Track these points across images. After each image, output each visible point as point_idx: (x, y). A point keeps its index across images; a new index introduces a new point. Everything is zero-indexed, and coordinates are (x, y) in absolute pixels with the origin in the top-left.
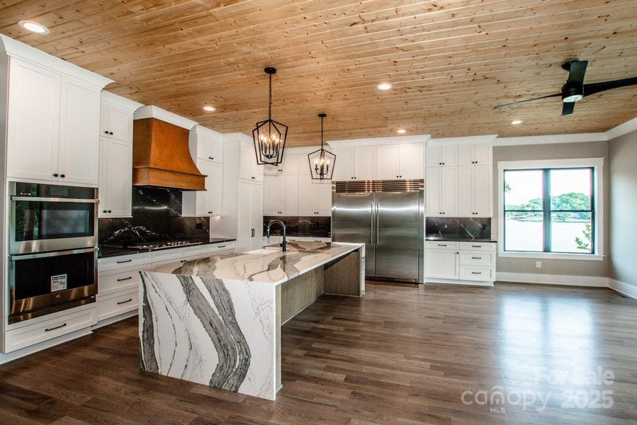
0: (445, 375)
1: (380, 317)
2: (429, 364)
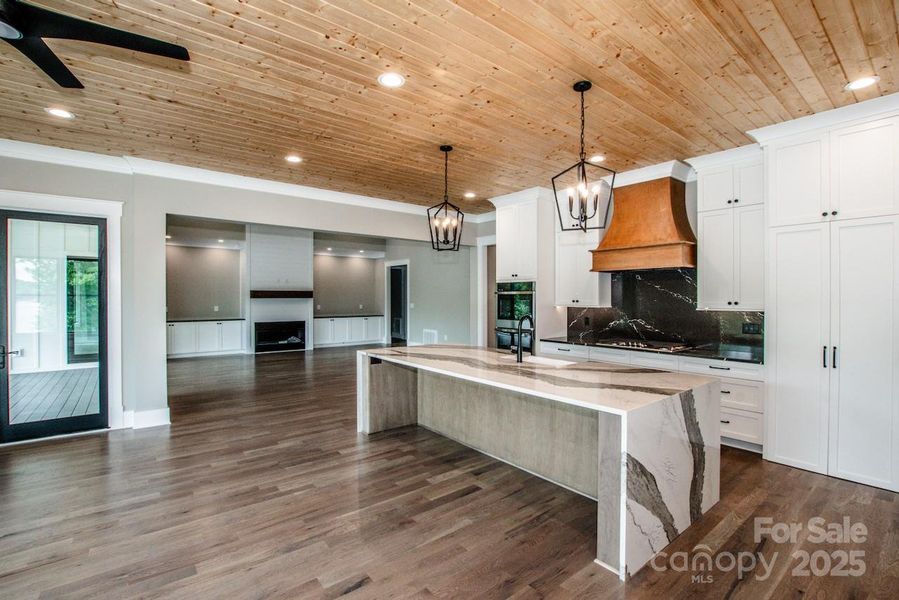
0: (257, 488)
1: (431, 528)
2: (282, 490)
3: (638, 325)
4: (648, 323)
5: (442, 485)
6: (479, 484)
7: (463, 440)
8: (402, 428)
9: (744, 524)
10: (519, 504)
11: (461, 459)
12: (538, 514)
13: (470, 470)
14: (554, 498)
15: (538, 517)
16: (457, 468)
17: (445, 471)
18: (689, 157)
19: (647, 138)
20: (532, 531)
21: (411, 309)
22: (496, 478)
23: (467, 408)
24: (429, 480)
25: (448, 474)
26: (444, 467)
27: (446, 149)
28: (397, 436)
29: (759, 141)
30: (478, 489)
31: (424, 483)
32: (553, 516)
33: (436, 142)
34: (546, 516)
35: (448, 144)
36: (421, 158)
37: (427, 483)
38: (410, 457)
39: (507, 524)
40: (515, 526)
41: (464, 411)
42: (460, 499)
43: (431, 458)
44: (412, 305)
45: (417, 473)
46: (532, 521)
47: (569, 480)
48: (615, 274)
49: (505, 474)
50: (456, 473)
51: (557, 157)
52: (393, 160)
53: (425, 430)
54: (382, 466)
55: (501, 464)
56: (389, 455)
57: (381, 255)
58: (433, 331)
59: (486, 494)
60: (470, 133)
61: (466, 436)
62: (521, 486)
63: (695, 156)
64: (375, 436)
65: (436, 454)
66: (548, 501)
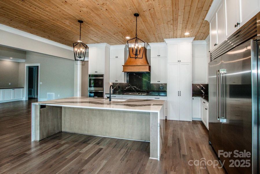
1: (92, 170)
3: (134, 88)
4: (137, 87)
5: (87, 152)
6: (101, 147)
7: (86, 133)
8: (55, 134)
9: (173, 136)
10: (118, 149)
11: (89, 140)
12: (126, 150)
13: (95, 143)
14: (128, 144)
15: (127, 151)
16: (89, 144)
17: (85, 147)
18: (149, 42)
19: (143, 35)
20: (128, 156)
21: (40, 85)
22: (106, 143)
23: (88, 120)
24: (80, 152)
25: (87, 147)
26: (84, 145)
27: (81, 22)
28: (54, 138)
29: (166, 42)
30: (101, 149)
31: (79, 154)
32: (131, 149)
33: (77, 18)
34: (129, 150)
35: (82, 20)
36: (67, 22)
37: (80, 153)
38: (67, 145)
39: (119, 157)
40: (122, 157)
41: (87, 122)
42: (97, 155)
43: (76, 143)
44: (41, 83)
45: (74, 150)
46: (126, 153)
47: (130, 137)
48: (128, 73)
49: (108, 141)
50: (90, 146)
51: (117, 34)
52: (53, 20)
53: (66, 133)
54: (55, 153)
55: (105, 138)
56: (56, 147)
57: (24, 61)
58: (51, 93)
59: (105, 150)
60: (93, 18)
61: (88, 131)
62: (116, 143)
63: (151, 42)
64: (43, 141)
65: (77, 141)
66: (127, 145)
